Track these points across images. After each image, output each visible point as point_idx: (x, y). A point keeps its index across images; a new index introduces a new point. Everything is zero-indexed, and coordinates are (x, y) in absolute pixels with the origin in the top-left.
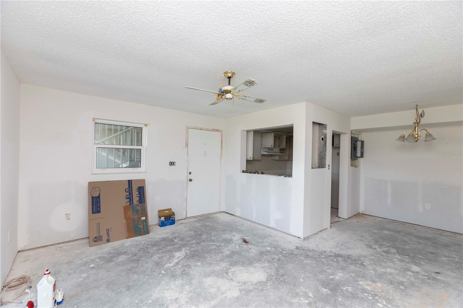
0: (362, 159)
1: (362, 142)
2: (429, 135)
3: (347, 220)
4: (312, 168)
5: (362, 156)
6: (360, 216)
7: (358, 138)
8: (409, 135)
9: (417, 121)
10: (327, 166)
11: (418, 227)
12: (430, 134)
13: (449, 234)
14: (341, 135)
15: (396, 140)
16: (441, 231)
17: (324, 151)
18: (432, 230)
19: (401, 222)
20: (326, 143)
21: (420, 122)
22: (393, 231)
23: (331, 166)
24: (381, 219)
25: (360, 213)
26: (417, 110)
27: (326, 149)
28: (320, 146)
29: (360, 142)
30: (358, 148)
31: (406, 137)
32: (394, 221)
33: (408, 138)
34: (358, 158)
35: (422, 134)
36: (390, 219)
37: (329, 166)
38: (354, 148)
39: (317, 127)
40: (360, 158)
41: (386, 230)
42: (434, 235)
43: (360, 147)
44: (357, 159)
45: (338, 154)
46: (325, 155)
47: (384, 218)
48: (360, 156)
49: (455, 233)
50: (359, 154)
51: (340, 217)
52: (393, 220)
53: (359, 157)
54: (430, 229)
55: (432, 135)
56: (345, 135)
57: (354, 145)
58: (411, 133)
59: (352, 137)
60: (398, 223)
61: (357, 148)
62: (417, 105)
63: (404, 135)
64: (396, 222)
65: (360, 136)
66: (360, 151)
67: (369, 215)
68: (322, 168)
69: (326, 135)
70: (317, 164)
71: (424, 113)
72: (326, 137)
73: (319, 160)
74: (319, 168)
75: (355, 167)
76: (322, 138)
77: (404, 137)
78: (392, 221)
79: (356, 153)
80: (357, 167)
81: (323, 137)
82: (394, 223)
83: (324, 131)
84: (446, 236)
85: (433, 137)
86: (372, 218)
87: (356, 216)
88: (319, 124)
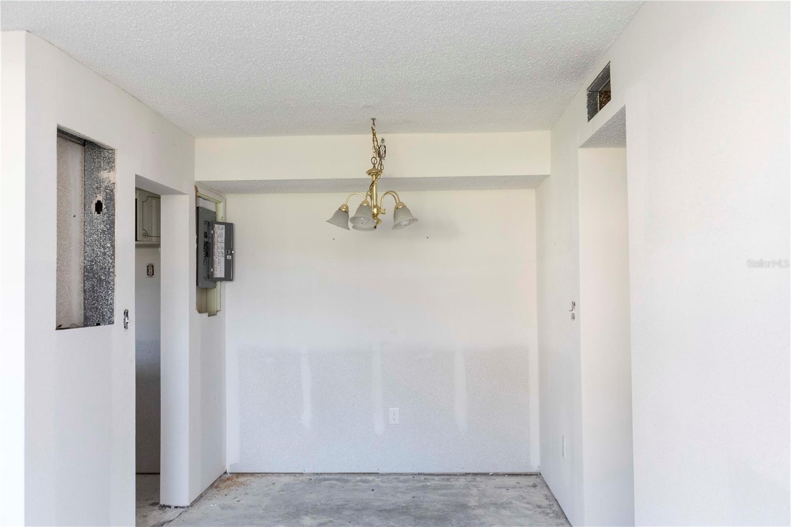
0: (228, 285)
1: (229, 228)
2: (400, 209)
3: (191, 510)
4: (59, 328)
5: (229, 276)
6: (228, 482)
7: (215, 213)
8: (360, 205)
9: (374, 167)
10: (118, 317)
11: (378, 480)
12: (404, 207)
13: (438, 483)
14: (162, 197)
15: (327, 221)
16: (422, 478)
17: (104, 254)
18: (405, 481)
19: (336, 477)
20: (112, 224)
21: (381, 171)
22: (324, 511)
23: (132, 314)
24: (287, 479)
25: (226, 473)
26: (374, 135)
27: (113, 246)
28: (91, 235)
29: (221, 226)
30: (216, 247)
31: (352, 214)
32: (320, 477)
33: (357, 216)
34: (218, 283)
35: (388, 203)
36: (309, 474)
37: (126, 313)
38: (205, 250)
39: (76, 155)
40: (223, 282)
41: (307, 513)
42: (413, 494)
43: (223, 245)
44: (215, 287)
45: (150, 271)
46: (109, 272)
47: (294, 474)
48: (223, 276)
49: (447, 475)
50: (219, 271)
51: (166, 504)
52: (317, 474)
53: (221, 280)
54: (402, 478)
55: (409, 211)
56: (177, 197)
57: (206, 237)
58: (364, 202)
59: (197, 208)
60: (330, 480)
61: (213, 248)
62: (374, 120)
63: (347, 208)
64: (325, 480)
65: (221, 206)
66: (223, 260)
67: (252, 474)
68: (98, 324)
69: (112, 191)
70: (77, 312)
71: (385, 147)
72: (111, 198)
73: (85, 291)
74: (85, 325)
75: (209, 316)
76: (95, 202)
77: (346, 212)
78: (316, 477)
79: (213, 267)
80: (214, 315)
81: (100, 198)
82: (323, 483)
83: (104, 174)
84: (435, 488)
85: (412, 216)
86: (264, 480)
87: (216, 487)
88: (85, 143)
